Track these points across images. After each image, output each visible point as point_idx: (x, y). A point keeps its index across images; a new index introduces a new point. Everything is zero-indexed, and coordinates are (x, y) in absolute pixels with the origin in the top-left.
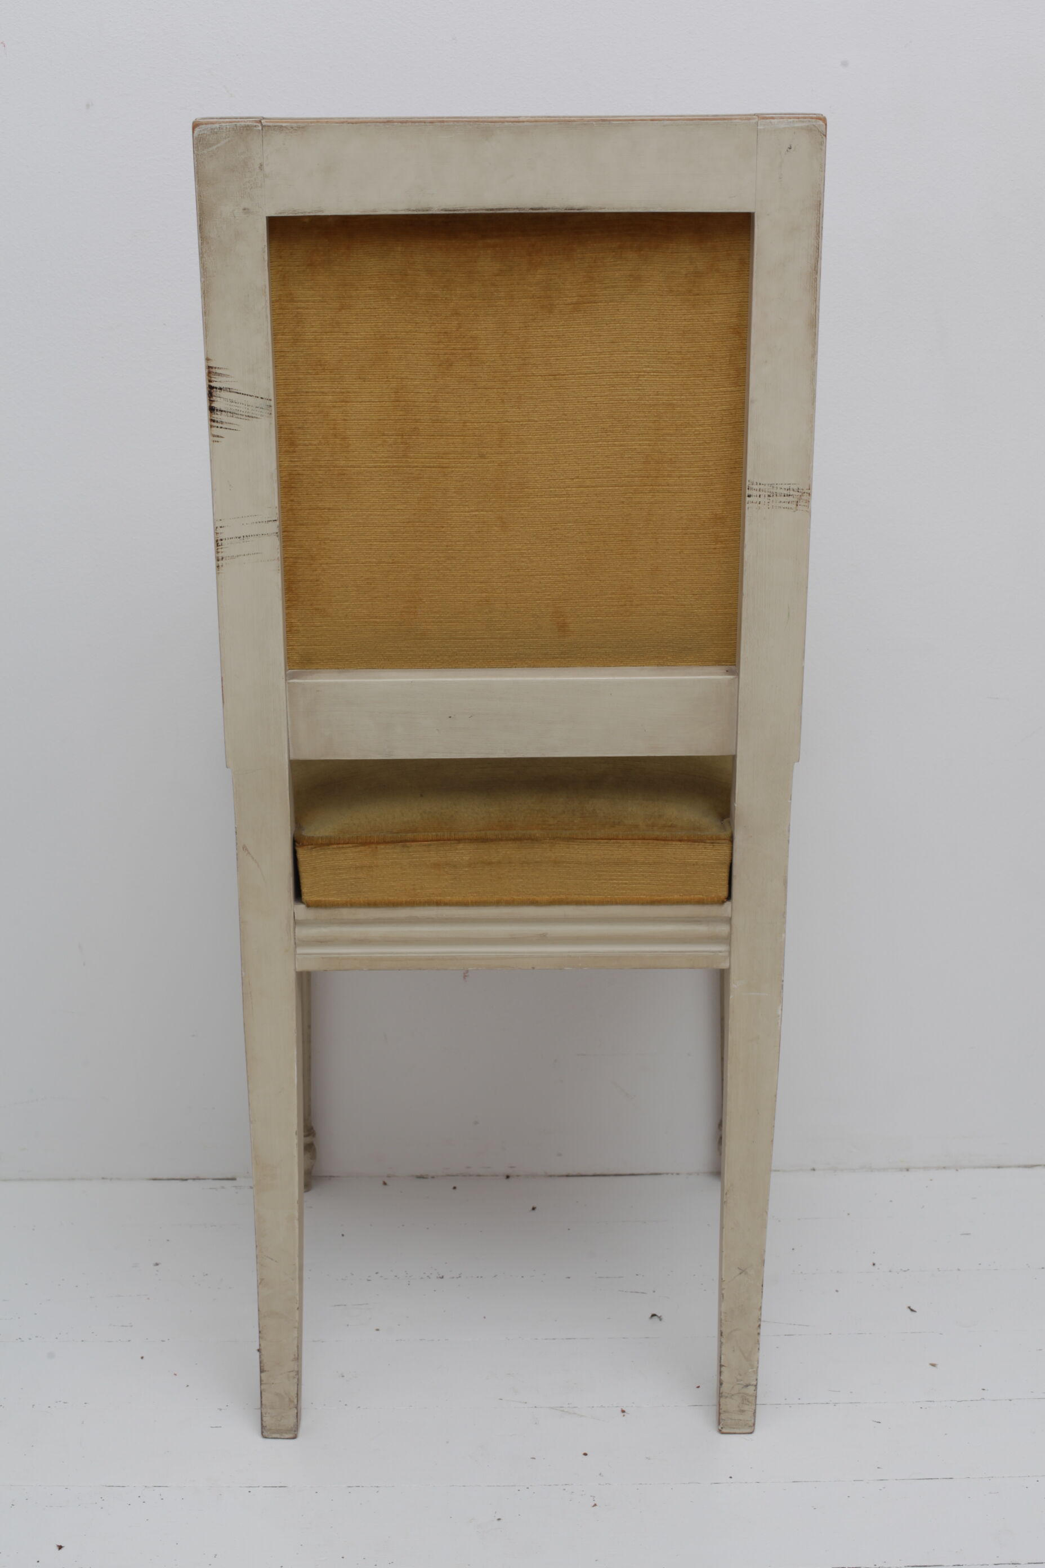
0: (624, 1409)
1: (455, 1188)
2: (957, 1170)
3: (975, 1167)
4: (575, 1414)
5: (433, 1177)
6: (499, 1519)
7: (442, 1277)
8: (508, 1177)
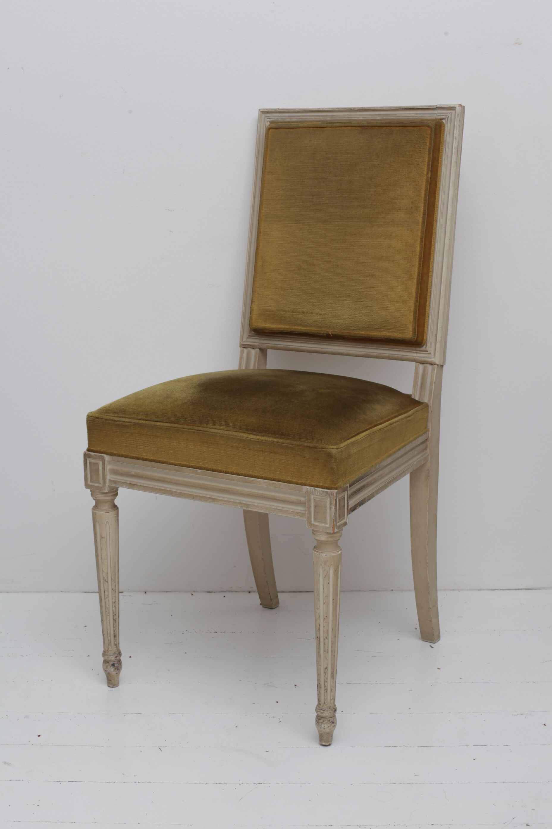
0: (296, 684)
1: (224, 597)
2: (459, 591)
3: (468, 590)
4: (274, 686)
5: (215, 592)
6: (237, 727)
7: (217, 632)
8: (249, 592)
